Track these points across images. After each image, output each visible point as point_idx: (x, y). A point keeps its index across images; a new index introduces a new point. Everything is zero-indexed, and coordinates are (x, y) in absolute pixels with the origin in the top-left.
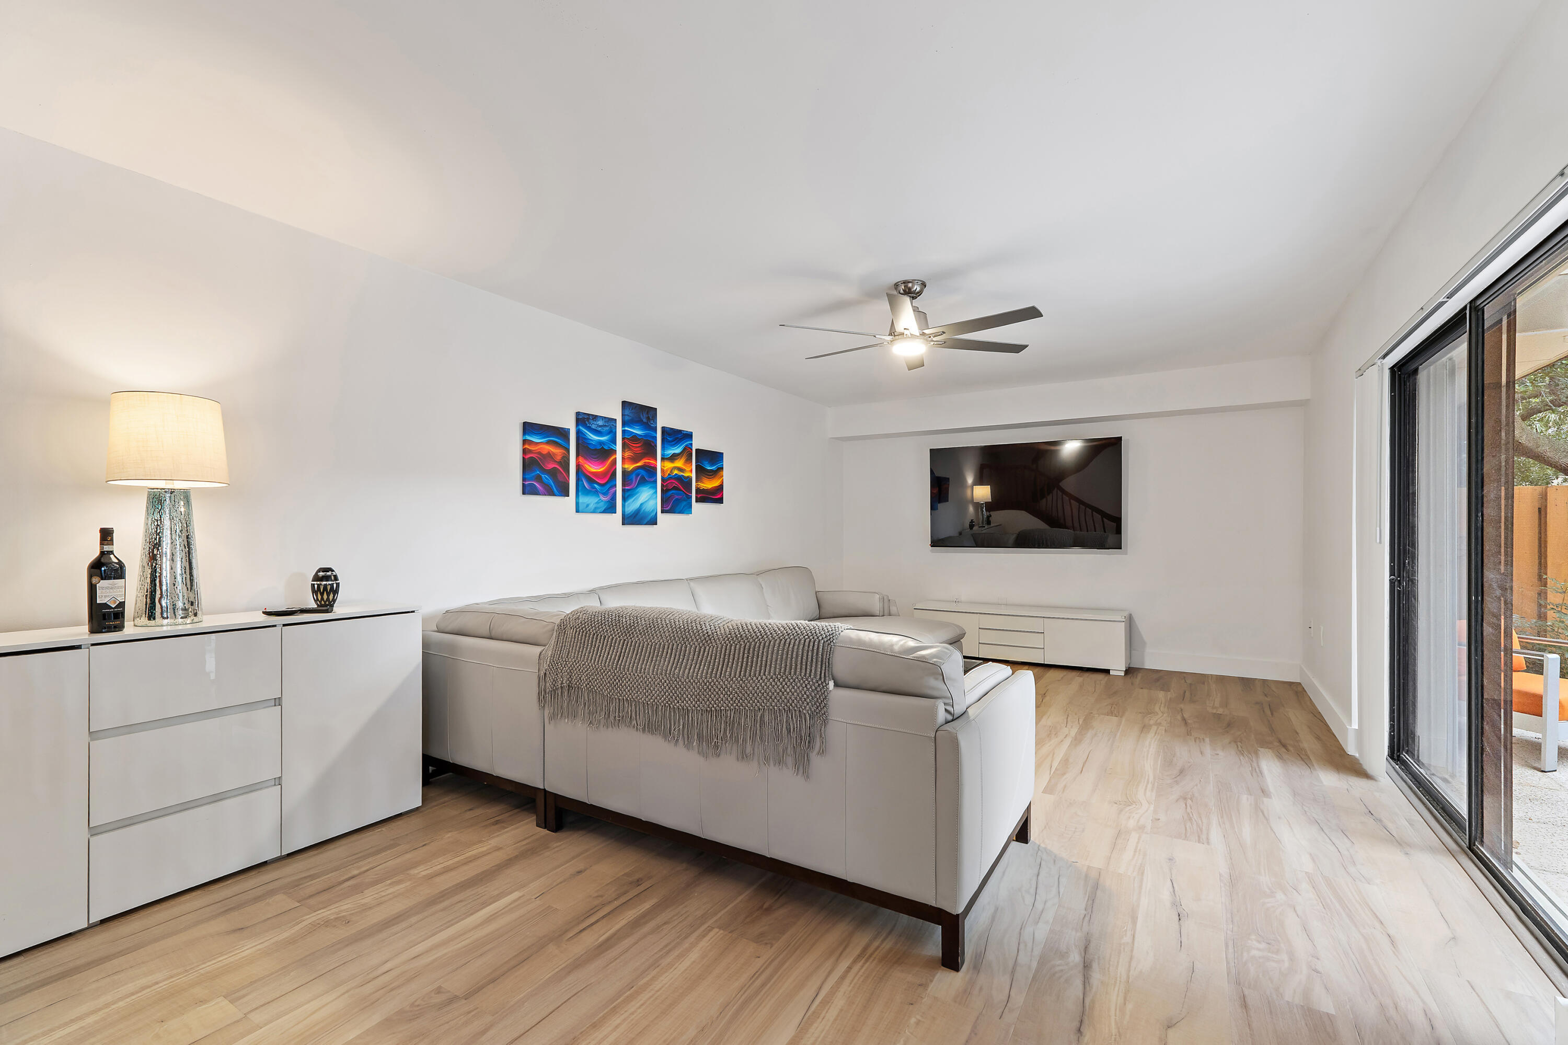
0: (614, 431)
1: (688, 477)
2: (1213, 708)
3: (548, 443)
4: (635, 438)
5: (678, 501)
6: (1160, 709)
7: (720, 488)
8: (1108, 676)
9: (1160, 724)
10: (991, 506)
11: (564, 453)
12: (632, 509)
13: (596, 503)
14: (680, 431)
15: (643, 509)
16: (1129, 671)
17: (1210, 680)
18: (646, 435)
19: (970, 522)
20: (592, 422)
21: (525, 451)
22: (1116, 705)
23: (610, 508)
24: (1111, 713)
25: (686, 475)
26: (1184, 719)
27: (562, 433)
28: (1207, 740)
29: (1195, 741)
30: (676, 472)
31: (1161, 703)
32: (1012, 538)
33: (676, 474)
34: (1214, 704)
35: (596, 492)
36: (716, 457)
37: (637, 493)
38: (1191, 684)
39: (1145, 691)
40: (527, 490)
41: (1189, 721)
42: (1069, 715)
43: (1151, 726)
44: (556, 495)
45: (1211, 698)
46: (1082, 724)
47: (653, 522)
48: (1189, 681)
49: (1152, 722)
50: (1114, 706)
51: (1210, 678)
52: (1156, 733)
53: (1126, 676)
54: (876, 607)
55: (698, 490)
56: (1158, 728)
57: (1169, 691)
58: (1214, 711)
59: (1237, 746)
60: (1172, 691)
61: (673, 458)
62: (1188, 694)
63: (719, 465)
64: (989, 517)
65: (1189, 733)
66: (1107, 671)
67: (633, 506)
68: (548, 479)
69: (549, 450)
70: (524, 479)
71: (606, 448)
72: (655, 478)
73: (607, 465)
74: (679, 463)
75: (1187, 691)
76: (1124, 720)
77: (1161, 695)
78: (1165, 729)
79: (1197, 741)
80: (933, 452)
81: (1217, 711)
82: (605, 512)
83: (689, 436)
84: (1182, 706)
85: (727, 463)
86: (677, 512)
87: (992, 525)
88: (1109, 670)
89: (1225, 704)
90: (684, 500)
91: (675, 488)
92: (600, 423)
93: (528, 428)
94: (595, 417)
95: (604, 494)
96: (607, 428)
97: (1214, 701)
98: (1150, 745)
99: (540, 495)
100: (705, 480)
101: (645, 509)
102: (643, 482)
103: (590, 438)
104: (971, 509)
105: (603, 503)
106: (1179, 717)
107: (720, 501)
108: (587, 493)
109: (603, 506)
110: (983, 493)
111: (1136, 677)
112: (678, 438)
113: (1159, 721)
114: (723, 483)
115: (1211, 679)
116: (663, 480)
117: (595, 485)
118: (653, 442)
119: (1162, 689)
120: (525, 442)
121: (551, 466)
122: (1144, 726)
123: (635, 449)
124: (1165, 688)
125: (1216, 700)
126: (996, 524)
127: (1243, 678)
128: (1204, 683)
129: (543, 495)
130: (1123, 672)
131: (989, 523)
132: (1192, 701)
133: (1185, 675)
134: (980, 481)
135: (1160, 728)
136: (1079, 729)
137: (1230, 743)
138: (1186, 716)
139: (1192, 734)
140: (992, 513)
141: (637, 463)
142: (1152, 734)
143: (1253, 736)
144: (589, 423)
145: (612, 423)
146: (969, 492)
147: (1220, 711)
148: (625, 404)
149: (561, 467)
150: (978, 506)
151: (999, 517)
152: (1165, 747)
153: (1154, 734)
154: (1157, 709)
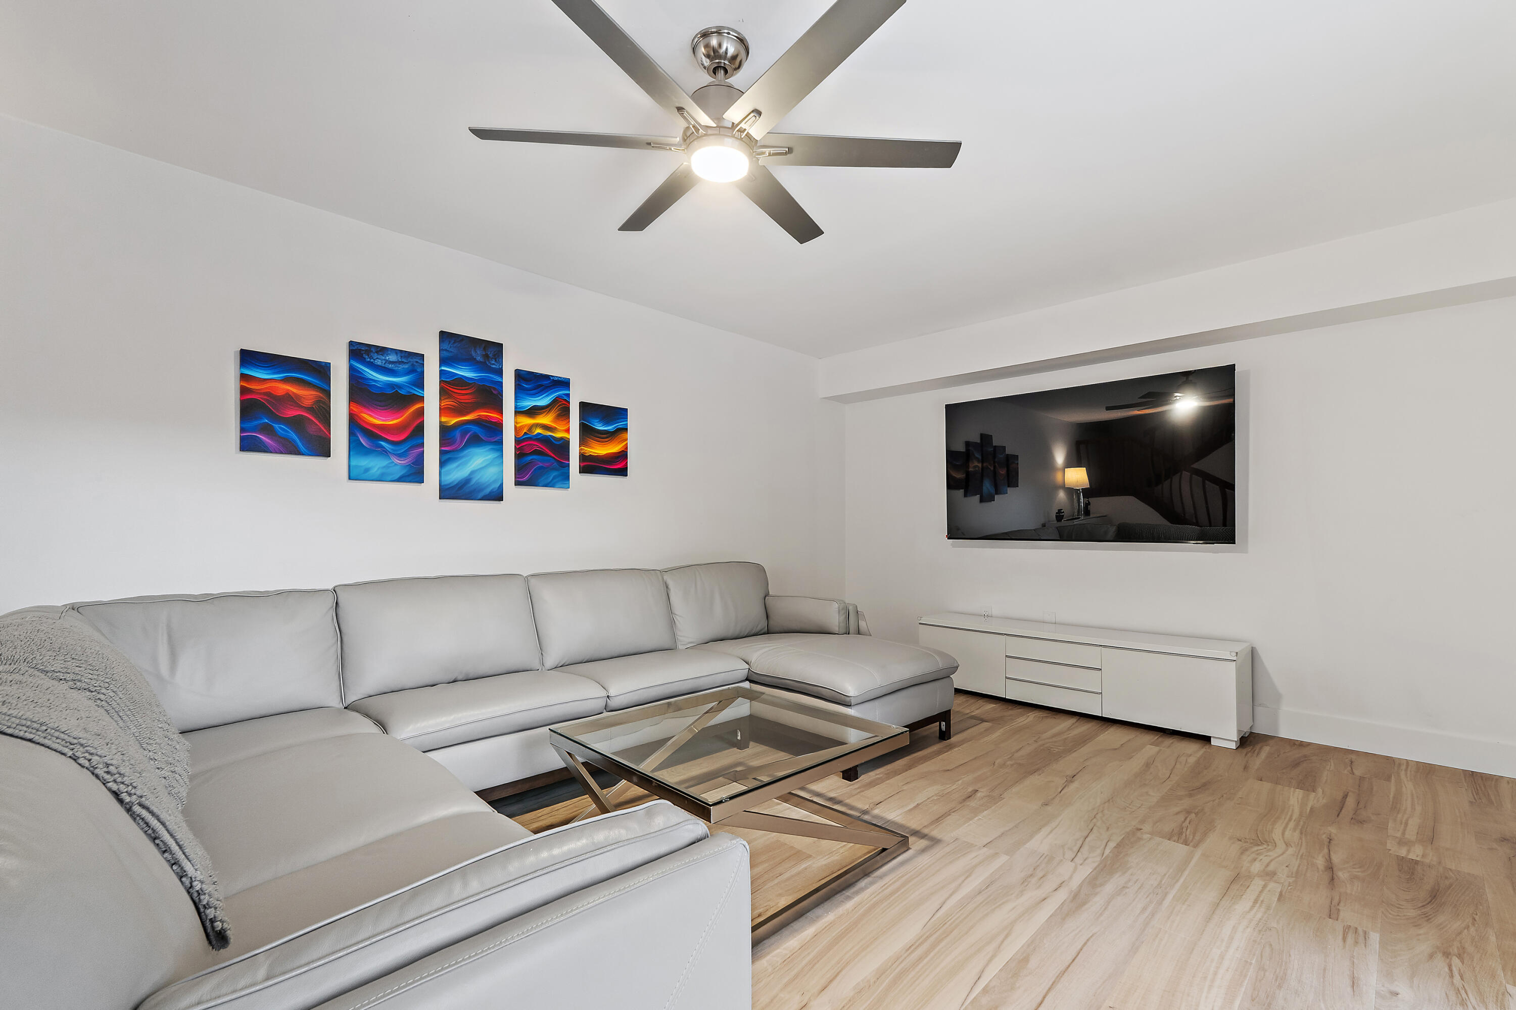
0: (419, 370)
1: (562, 438)
2: (1402, 842)
3: (285, 380)
4: (461, 382)
5: (543, 470)
6: (1283, 834)
7: (623, 456)
8: (1207, 747)
9: (1274, 874)
10: (1088, 493)
11: (320, 397)
12: (455, 477)
13: (384, 467)
14: (547, 377)
15: (476, 479)
16: (1247, 741)
17: (1402, 774)
18: (482, 379)
19: (1057, 513)
20: (375, 356)
21: (243, 391)
22: (1197, 814)
23: (416, 474)
24: (1178, 835)
25: (558, 435)
26: (1330, 868)
27: (321, 371)
28: (1375, 937)
29: (1344, 939)
30: (538, 431)
31: (1290, 819)
32: (1112, 530)
33: (539, 434)
34: (1404, 833)
35: (384, 453)
36: (617, 414)
37: (463, 457)
38: (1362, 779)
39: (1266, 786)
40: (248, 445)
41: (1340, 874)
42: (1095, 830)
43: (1250, 877)
44: (303, 454)
45: (1400, 816)
46: (1107, 856)
47: (497, 496)
48: (1358, 772)
49: (1257, 867)
50: (1193, 815)
51: (1404, 767)
52: (1256, 901)
53: (1240, 749)
54: (834, 620)
55: (583, 457)
56: (1265, 887)
57: (1314, 791)
58: (1403, 852)
59: (1450, 966)
60: (1320, 790)
61: (533, 412)
62: (1351, 802)
63: (620, 425)
64: (1087, 505)
65: (1333, 913)
66: (1206, 739)
67: (457, 473)
68: (284, 430)
69: (288, 390)
70: (242, 430)
71: (402, 392)
72: (498, 438)
73: (404, 416)
74: (545, 419)
75: (1350, 794)
76: (1198, 854)
77: (1295, 797)
78: (1281, 895)
79: (1350, 939)
80: (949, 408)
81: (1409, 851)
82: (401, 480)
83: (564, 384)
84: (1333, 830)
85: (632, 422)
86: (540, 485)
87: (1091, 516)
88: (1210, 737)
89: (1430, 837)
90: (555, 469)
91: (536, 452)
92: (392, 358)
93: (248, 357)
94: (382, 350)
95: (399, 456)
96: (406, 366)
97: (1406, 824)
98: (1231, 938)
99: (271, 452)
100: (593, 443)
101: (479, 479)
102: (475, 441)
103: (371, 377)
104: (1062, 495)
105: (398, 467)
106: (1320, 862)
107: (622, 472)
108: (366, 452)
109: (398, 471)
110: (1078, 477)
111: (1258, 754)
112: (541, 385)
113: (1271, 868)
114: (627, 448)
115: (1406, 770)
116: (518, 441)
117: (383, 443)
118: (495, 389)
119: (1301, 785)
120: (243, 377)
121: (291, 413)
122: (1236, 879)
123: (458, 397)
124: (1308, 783)
125: (1410, 822)
126: (1095, 516)
127: (1473, 773)
128: (1388, 779)
129: (276, 453)
130: (1234, 743)
131: (1087, 512)
132: (1357, 820)
133: (1353, 757)
134: (1074, 461)
135: (1272, 885)
136: (1095, 869)
137: (1431, 956)
138: (1336, 859)
139: (1342, 914)
140: (1090, 500)
141: (465, 415)
142: (1243, 906)
143: (1493, 938)
144: (371, 358)
145: (415, 360)
146: (1059, 476)
147: (1416, 853)
148: (445, 336)
149: (315, 418)
150: (1072, 492)
151: (1103, 505)
152: (1267, 949)
153: (1251, 904)
154: (1277, 835)
